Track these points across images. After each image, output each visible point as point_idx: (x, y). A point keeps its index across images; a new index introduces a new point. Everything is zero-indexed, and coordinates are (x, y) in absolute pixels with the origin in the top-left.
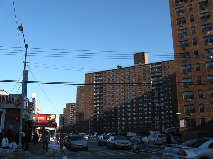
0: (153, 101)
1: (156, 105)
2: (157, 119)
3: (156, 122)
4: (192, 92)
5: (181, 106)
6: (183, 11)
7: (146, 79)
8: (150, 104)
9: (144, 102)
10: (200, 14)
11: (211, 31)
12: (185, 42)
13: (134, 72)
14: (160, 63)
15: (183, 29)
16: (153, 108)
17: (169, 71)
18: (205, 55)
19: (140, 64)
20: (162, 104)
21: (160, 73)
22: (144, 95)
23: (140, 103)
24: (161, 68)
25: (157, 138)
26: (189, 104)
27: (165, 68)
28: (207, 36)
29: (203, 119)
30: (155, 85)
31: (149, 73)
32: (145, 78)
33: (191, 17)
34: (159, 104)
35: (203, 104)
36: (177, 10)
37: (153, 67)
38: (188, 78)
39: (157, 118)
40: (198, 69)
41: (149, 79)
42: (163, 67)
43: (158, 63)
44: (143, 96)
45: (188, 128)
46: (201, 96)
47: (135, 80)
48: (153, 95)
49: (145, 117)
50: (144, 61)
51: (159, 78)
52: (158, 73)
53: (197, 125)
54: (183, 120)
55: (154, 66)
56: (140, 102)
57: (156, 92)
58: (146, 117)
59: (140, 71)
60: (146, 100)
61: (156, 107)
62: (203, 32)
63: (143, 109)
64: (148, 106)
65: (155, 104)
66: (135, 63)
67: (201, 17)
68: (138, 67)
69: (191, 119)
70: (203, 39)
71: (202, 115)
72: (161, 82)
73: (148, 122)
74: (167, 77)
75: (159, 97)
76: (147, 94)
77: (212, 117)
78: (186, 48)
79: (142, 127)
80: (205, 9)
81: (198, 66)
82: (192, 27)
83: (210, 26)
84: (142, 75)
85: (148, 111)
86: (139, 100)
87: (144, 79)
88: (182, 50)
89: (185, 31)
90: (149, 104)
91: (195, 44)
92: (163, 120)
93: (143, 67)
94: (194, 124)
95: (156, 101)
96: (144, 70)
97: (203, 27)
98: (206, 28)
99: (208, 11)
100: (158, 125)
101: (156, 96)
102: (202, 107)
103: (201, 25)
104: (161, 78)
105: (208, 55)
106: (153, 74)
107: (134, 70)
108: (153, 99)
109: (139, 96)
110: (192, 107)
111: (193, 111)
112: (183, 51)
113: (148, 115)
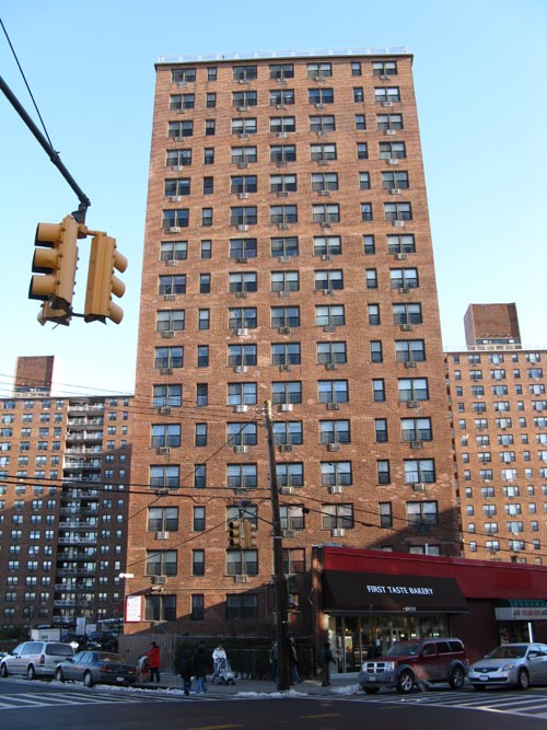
0: (62, 525)
1: (72, 538)
2: (69, 588)
3: (63, 596)
4: (175, 510)
5: (136, 552)
6: (182, 256)
7: (45, 449)
8: (50, 533)
9: (29, 526)
10: (231, 273)
11: (255, 330)
12: (174, 350)
13: (8, 419)
14: (101, 400)
15: (173, 311)
16: (61, 548)
17: (125, 429)
18: (228, 398)
19: (34, 393)
20: (91, 536)
21: (95, 431)
22: (35, 503)
23: (17, 526)
24: (103, 416)
25: (43, 656)
26: (161, 548)
27: (115, 419)
28: (240, 345)
29: (199, 597)
30: (75, 472)
31: (58, 429)
32: (45, 444)
33: (204, 278)
34: (82, 535)
35: (203, 550)
36: (167, 248)
37: (74, 408)
38: (167, 466)
39: (69, 583)
40: (202, 441)
41: (58, 448)
42: (108, 415)
43: (94, 400)
44: (29, 504)
45: (152, 624)
46: (200, 526)
47: (9, 448)
48: (64, 504)
49: (29, 579)
50: (47, 387)
51: (90, 451)
52: (88, 432)
53: (179, 614)
54: (139, 598)
55: (81, 409)
56: (17, 524)
57: (75, 496)
58: (31, 577)
59: (30, 416)
60: (39, 518)
61: (69, 546)
62: (232, 331)
63: (25, 551)
64: (43, 541)
65: (67, 534)
66: (19, 388)
67: (231, 284)
68: (27, 403)
69: (162, 595)
70: (229, 352)
71: (198, 584)
72: (96, 464)
73: (38, 596)
74: (116, 447)
75: (84, 514)
76: (45, 500)
77: (224, 593)
78: (175, 370)
79: (13, 611)
80: (245, 262)
81: (201, 431)
82: (200, 310)
83: (254, 316)
84: (36, 433)
85: (41, 556)
86: (15, 517)
87: (40, 448)
88: (162, 374)
89: (179, 316)
90: (47, 533)
91: (204, 361)
92: (89, 590)
93: (44, 406)
94: (170, 613)
95: (72, 526)
96: (42, 416)
97: (232, 315)
98: (240, 319)
99: (253, 269)
100: (70, 608)
101: (74, 507)
102: (199, 558)
103: (230, 309)
104: (96, 450)
105: (235, 400)
106: (71, 432)
107: (12, 411)
108: (62, 518)
109: (16, 503)
110: (171, 558)
111: (172, 570)
112: (164, 380)
113: (41, 572)
